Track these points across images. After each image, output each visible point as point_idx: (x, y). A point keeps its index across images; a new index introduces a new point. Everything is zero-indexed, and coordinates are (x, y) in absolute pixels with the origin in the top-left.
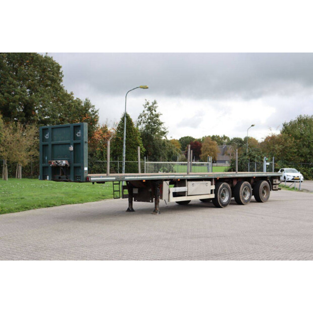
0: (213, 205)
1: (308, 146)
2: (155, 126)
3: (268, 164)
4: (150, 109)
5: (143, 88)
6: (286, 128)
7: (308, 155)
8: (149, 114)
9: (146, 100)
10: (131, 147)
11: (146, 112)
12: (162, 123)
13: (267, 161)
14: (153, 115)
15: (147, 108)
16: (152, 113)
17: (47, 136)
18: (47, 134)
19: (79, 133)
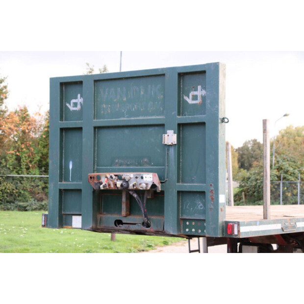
17: (75, 105)
18: (76, 98)
19: (195, 93)
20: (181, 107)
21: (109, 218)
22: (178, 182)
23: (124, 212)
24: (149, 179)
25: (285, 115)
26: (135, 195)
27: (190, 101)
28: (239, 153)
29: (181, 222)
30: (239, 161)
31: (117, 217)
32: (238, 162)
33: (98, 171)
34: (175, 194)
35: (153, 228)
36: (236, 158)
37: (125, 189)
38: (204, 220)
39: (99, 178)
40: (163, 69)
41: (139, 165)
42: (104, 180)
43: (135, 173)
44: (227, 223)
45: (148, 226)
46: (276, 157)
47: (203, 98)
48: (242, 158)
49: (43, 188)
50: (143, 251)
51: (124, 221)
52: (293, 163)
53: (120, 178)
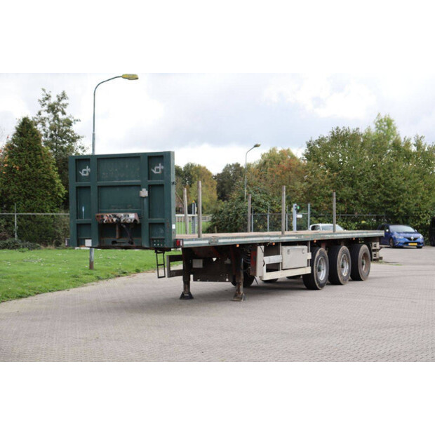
0: (304, 287)
1: (352, 184)
2: (64, 143)
3: (300, 216)
4: (52, 109)
5: (129, 79)
6: (311, 149)
7: (352, 199)
8: (51, 118)
9: (44, 90)
10: (40, 186)
11: (45, 114)
12: (79, 137)
13: (298, 211)
14: (58, 120)
15: (46, 108)
16: (56, 117)
17: (85, 172)
18: (86, 168)
19: (158, 167)
20: (150, 175)
21: (109, 240)
22: (149, 217)
23: (117, 236)
24: (132, 216)
25: (256, 146)
26: (124, 226)
27: (155, 172)
28: (218, 181)
29: (151, 240)
30: (219, 190)
31: (112, 239)
32: (217, 193)
33: (100, 212)
34: (147, 225)
35: (135, 245)
36: (215, 187)
37: (119, 222)
38: (164, 239)
39: (102, 216)
40: (139, 154)
41: (127, 209)
42: (106, 218)
43: (125, 214)
44: (177, 240)
45: (132, 243)
46: (248, 189)
47: (162, 170)
48: (223, 186)
49: (6, 227)
50: (119, 276)
51: (118, 241)
52: (265, 195)
53: (115, 216)
